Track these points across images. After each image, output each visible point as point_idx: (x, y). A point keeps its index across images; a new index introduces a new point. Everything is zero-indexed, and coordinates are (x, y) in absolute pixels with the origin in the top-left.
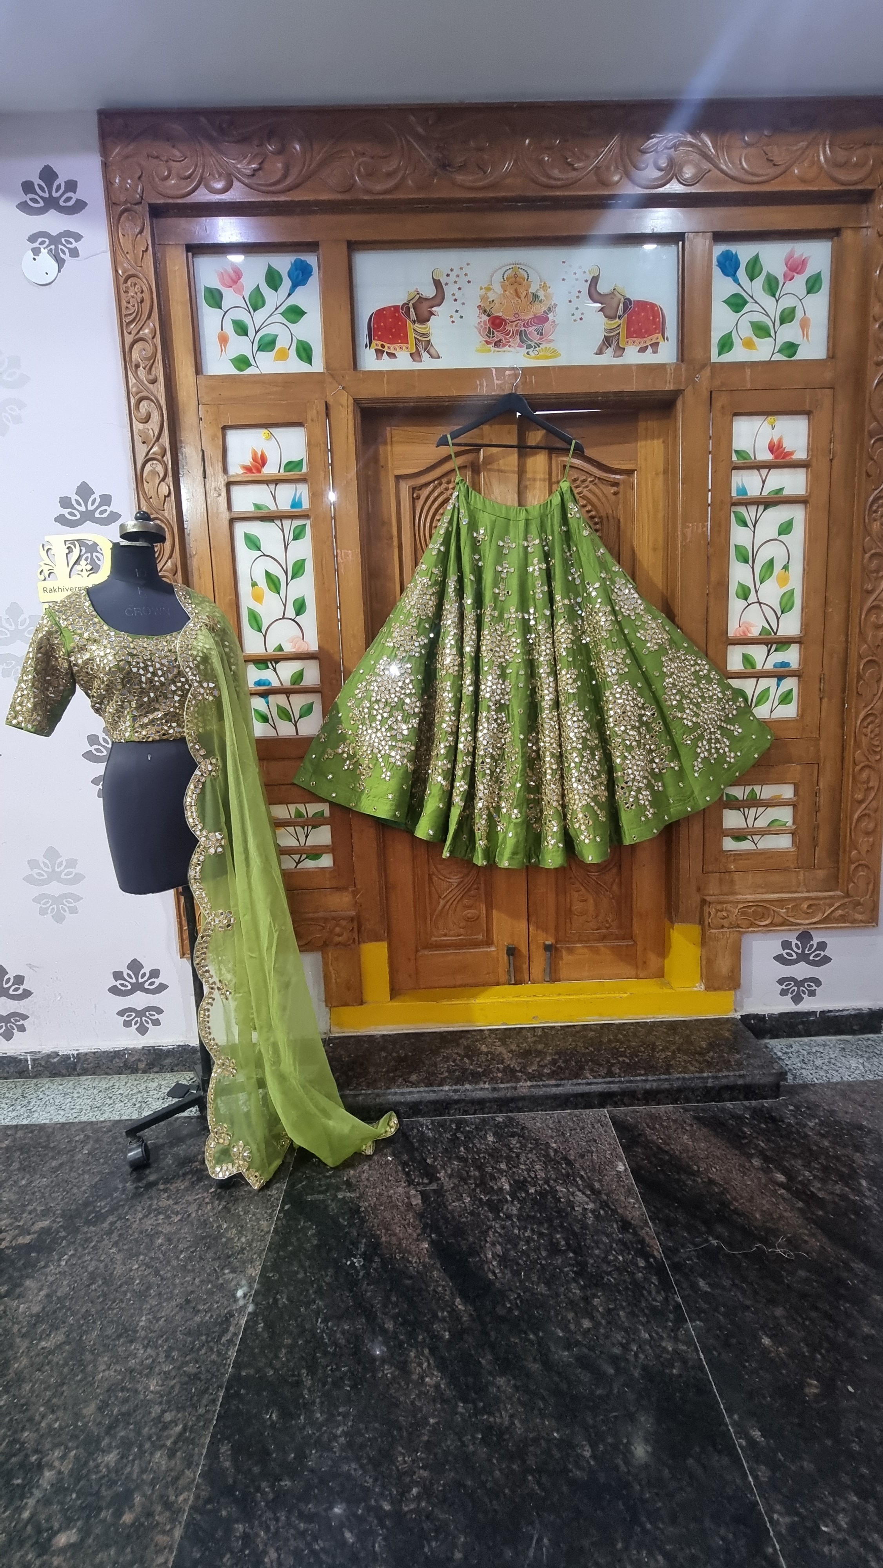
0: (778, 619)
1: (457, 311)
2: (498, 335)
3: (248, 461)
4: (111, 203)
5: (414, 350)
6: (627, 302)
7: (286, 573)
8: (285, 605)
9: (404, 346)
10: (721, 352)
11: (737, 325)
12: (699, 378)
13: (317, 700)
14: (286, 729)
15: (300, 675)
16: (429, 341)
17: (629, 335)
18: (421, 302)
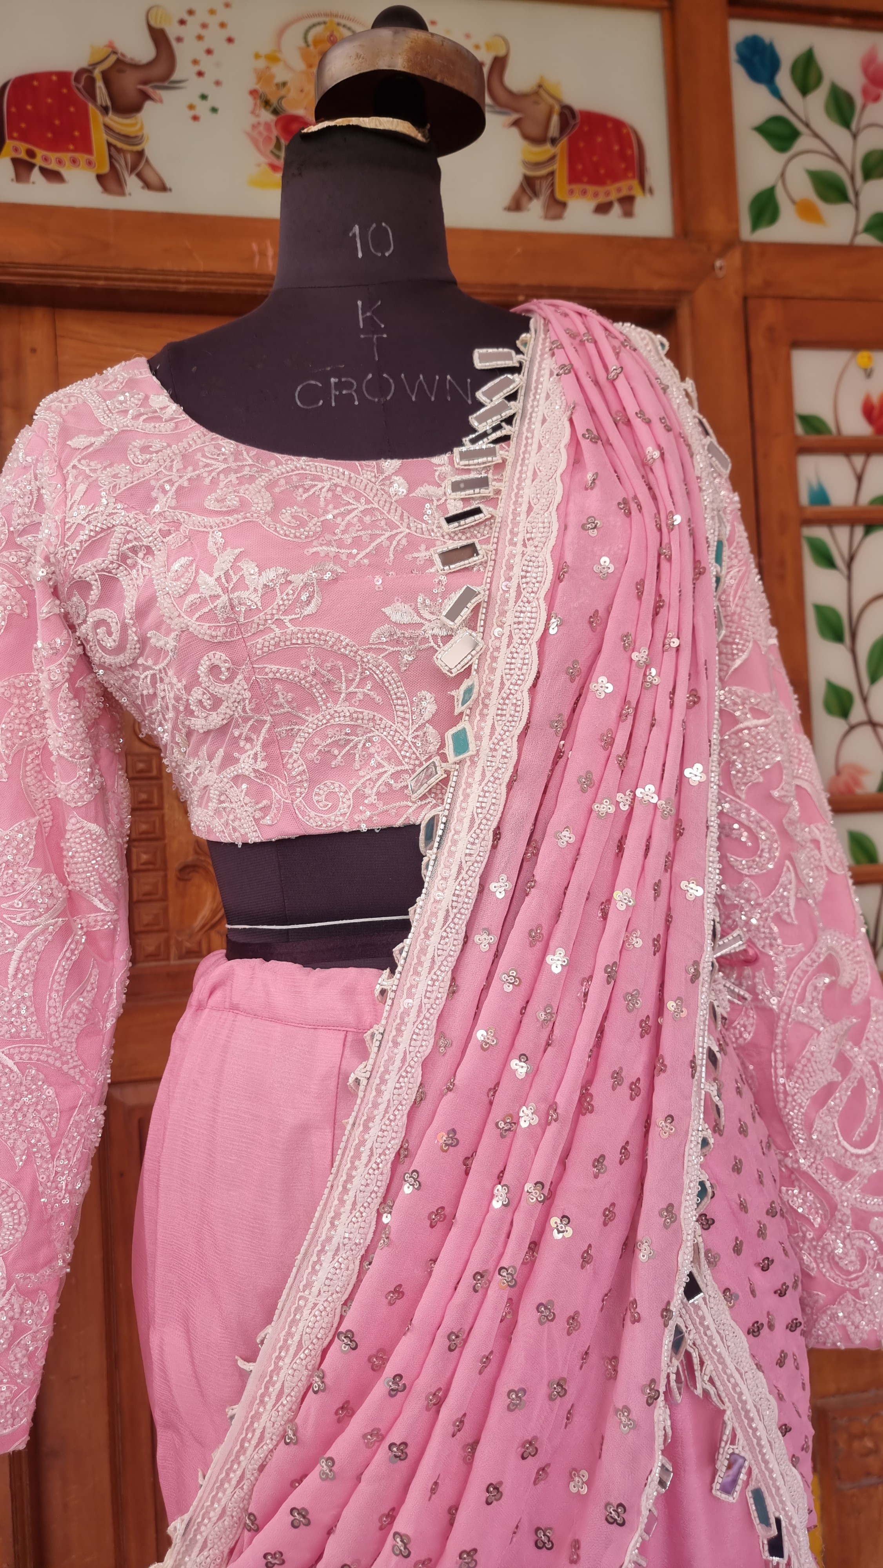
1: (204, 97)
5: (106, 169)
6: (567, 114)
9: (82, 157)
10: (755, 225)
11: (783, 175)
12: (721, 268)
16: (141, 154)
17: (574, 177)
18: (121, 71)
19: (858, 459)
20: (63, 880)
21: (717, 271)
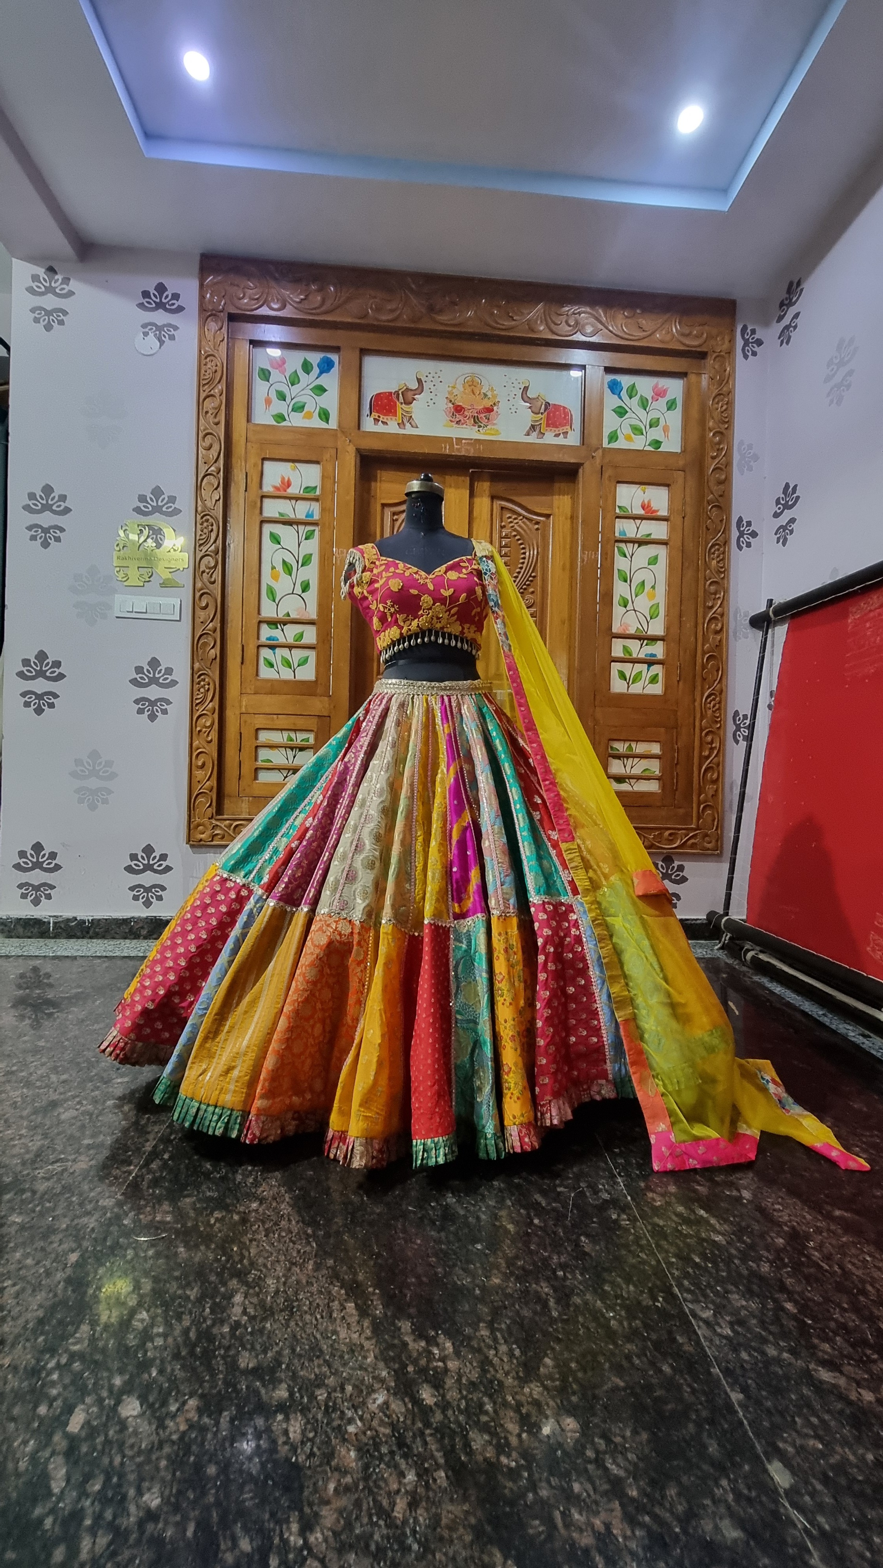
0: (648, 623)
1: (431, 399)
2: (459, 417)
3: (278, 483)
4: (202, 309)
5: (401, 421)
6: (547, 405)
7: (298, 561)
8: (294, 584)
9: (394, 418)
10: (610, 442)
11: (621, 426)
13: (312, 655)
14: (286, 674)
15: (301, 636)
16: (411, 417)
17: (548, 425)
18: (407, 391)
19: (638, 522)
21: (593, 457)
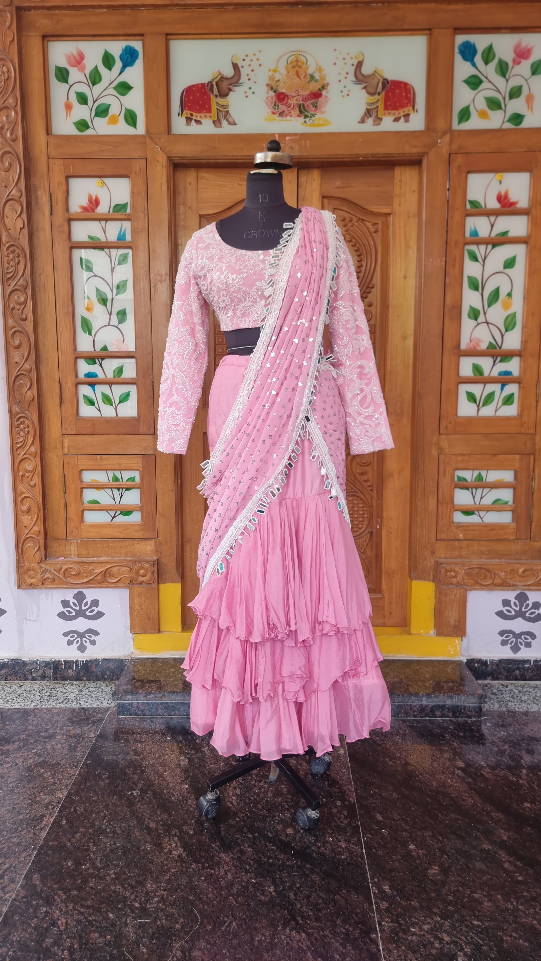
0: (502, 336)
1: (250, 88)
2: (281, 107)
3: (85, 202)
5: (216, 118)
6: (385, 82)
7: (112, 290)
8: (110, 314)
9: (208, 115)
10: (460, 121)
11: (474, 100)
12: (440, 143)
13: (133, 389)
14: (108, 412)
15: (120, 370)
16: (228, 112)
17: (386, 108)
18: (222, 81)
19: (492, 218)
20: (195, 340)
21: (439, 144)
